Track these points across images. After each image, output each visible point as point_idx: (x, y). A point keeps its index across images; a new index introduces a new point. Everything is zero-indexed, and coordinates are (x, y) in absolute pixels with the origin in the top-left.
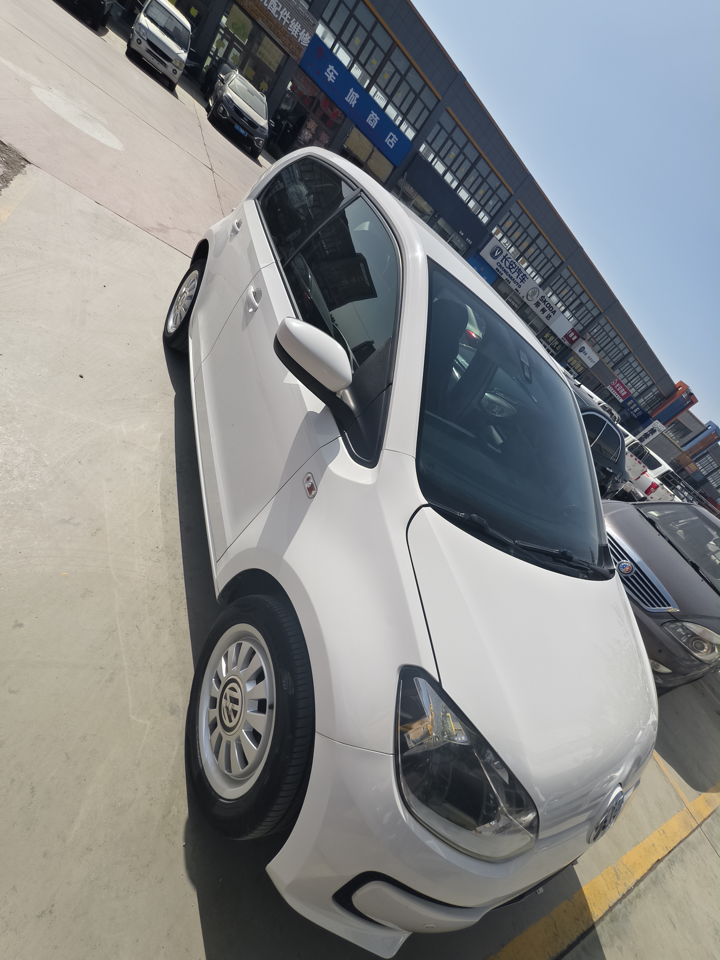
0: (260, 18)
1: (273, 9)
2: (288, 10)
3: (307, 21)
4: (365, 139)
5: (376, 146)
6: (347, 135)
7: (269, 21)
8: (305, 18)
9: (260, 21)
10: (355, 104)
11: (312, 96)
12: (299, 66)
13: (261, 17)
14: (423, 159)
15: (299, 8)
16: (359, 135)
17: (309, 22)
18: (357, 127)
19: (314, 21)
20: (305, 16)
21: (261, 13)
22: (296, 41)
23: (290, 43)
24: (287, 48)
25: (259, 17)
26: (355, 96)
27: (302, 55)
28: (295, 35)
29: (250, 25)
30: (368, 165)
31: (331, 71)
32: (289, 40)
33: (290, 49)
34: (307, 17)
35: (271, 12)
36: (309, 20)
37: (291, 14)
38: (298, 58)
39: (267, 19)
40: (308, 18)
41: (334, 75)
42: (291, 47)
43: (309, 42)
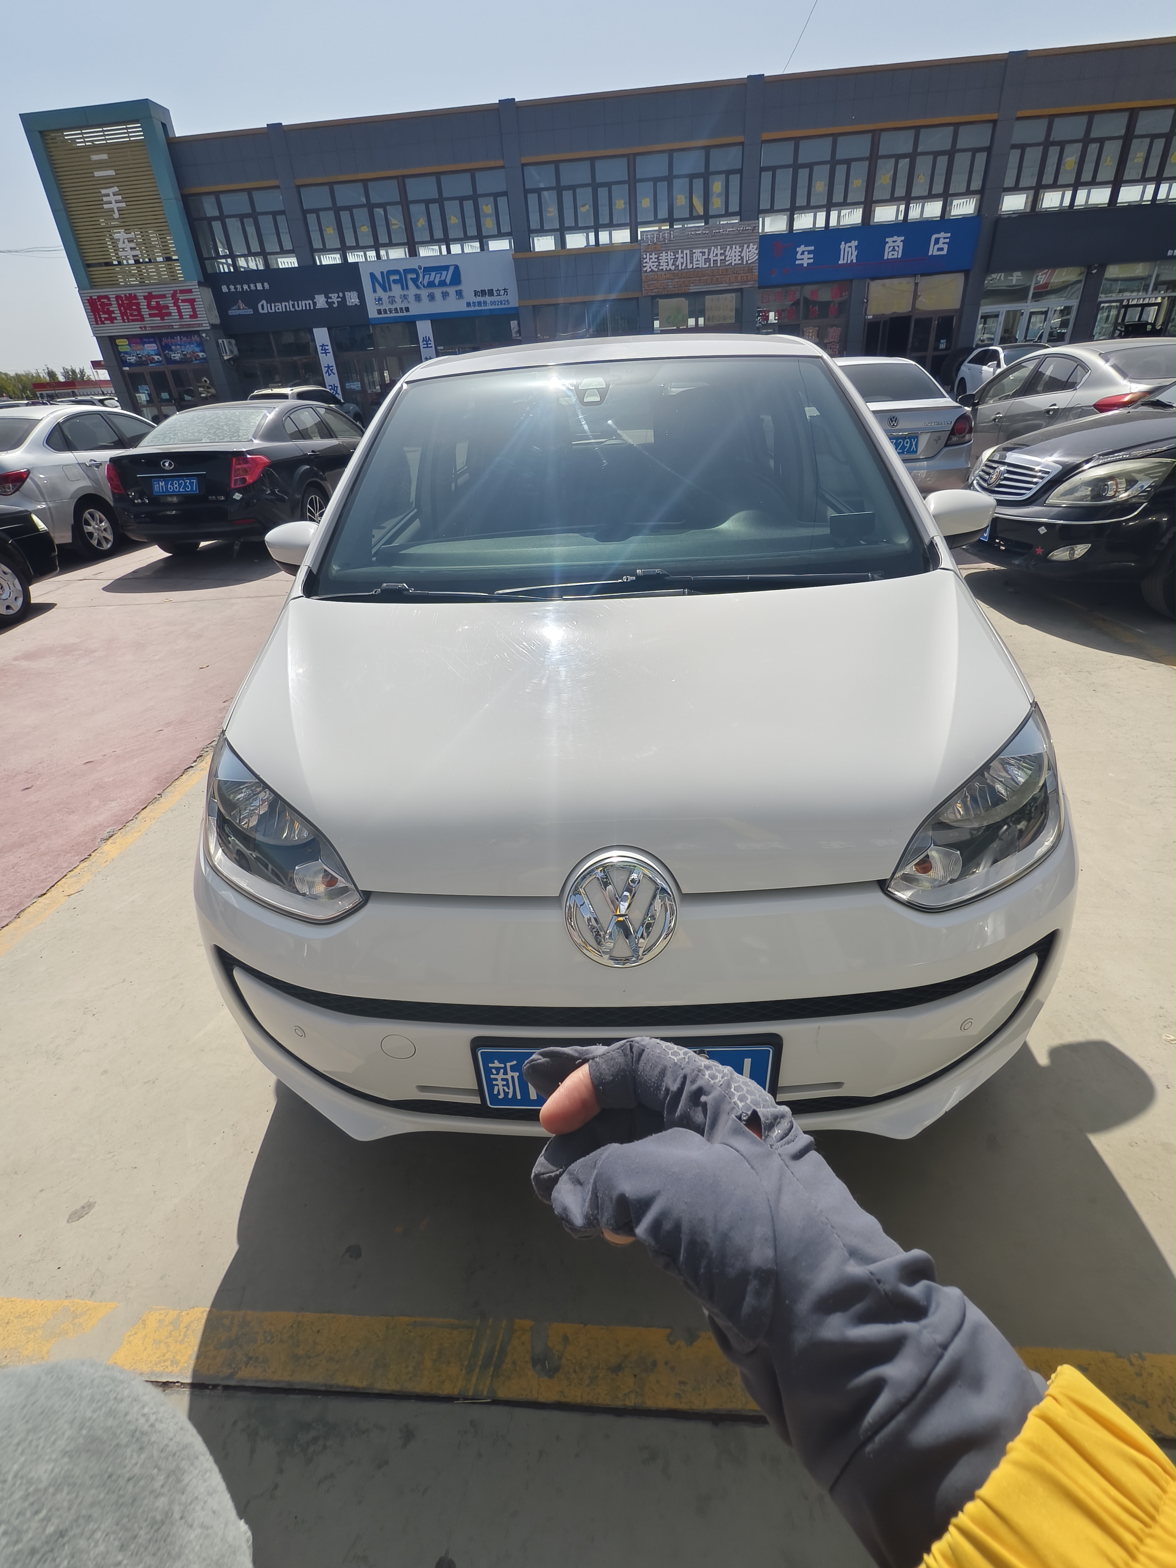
0: (692, 285)
1: (700, 262)
2: (716, 247)
3: (744, 233)
4: (895, 281)
5: (918, 274)
6: (864, 302)
7: (702, 278)
8: (740, 234)
9: (693, 289)
10: (856, 256)
11: (792, 302)
12: (760, 287)
13: (692, 283)
14: (1014, 218)
15: (728, 230)
16: (884, 285)
17: (747, 232)
18: (873, 279)
19: (751, 225)
20: (739, 231)
21: (690, 279)
22: (742, 266)
23: (736, 275)
24: (735, 284)
25: (690, 286)
26: (851, 247)
27: (756, 272)
28: (737, 262)
29: (683, 302)
30: (919, 310)
31: (803, 253)
32: (734, 273)
33: (740, 282)
34: (741, 229)
35: (699, 268)
36: (746, 230)
37: (722, 246)
38: (754, 281)
39: (698, 278)
40: (743, 230)
41: (809, 252)
42: (739, 279)
43: (757, 252)
